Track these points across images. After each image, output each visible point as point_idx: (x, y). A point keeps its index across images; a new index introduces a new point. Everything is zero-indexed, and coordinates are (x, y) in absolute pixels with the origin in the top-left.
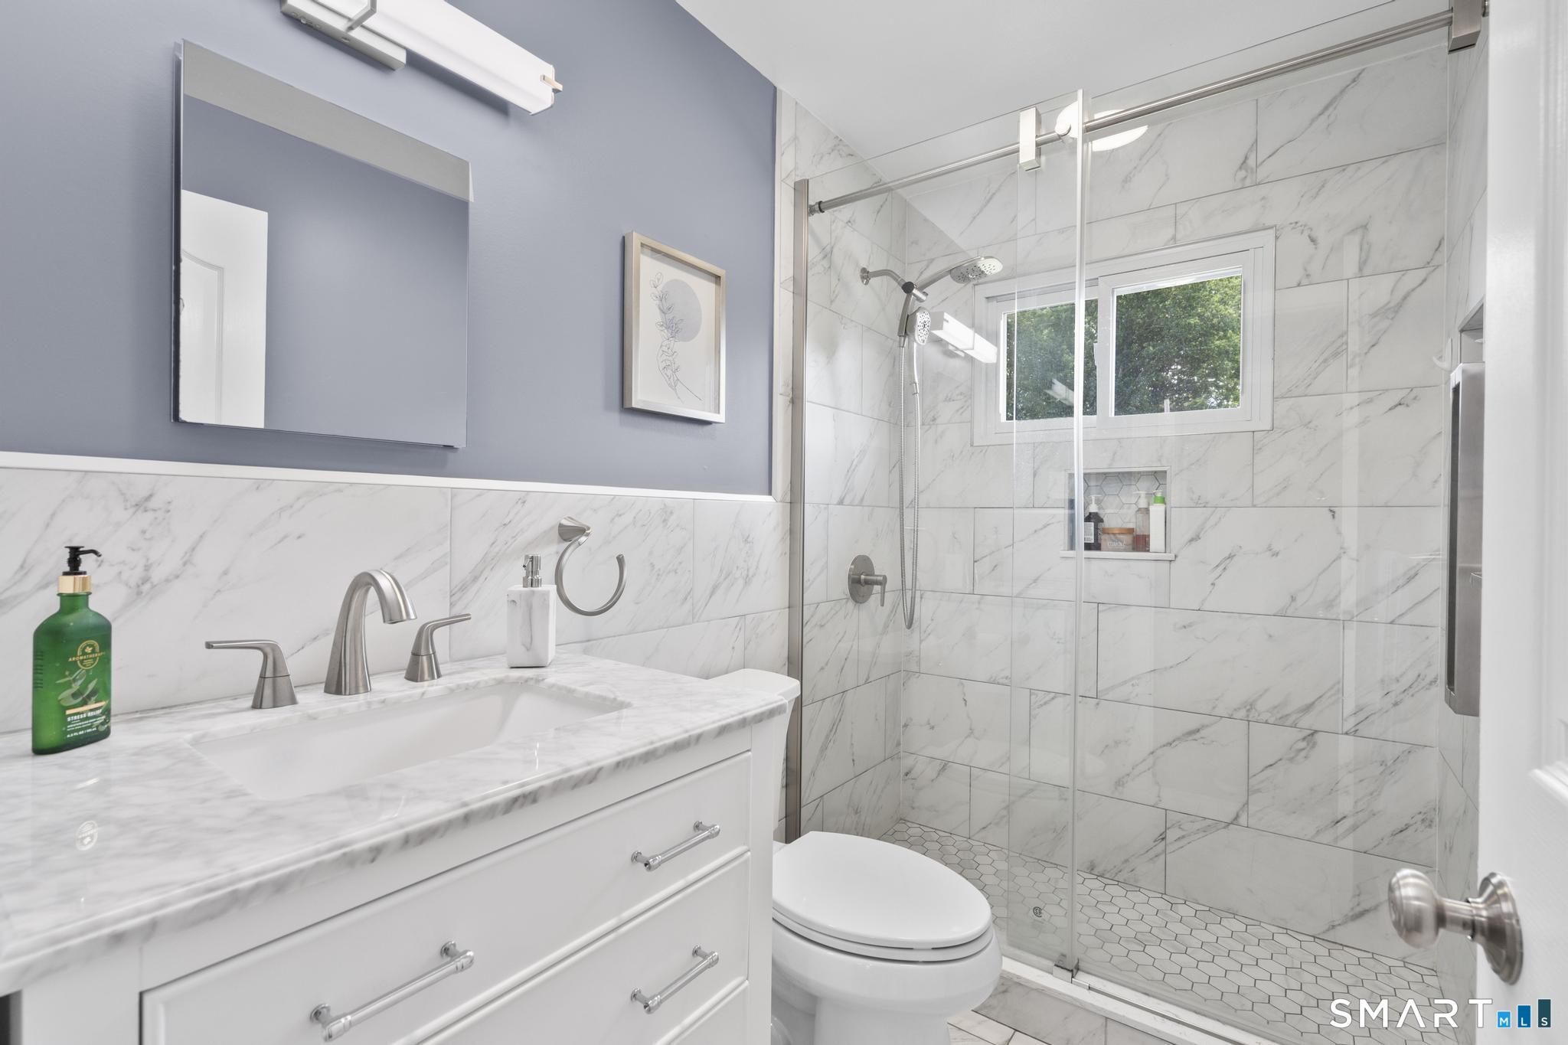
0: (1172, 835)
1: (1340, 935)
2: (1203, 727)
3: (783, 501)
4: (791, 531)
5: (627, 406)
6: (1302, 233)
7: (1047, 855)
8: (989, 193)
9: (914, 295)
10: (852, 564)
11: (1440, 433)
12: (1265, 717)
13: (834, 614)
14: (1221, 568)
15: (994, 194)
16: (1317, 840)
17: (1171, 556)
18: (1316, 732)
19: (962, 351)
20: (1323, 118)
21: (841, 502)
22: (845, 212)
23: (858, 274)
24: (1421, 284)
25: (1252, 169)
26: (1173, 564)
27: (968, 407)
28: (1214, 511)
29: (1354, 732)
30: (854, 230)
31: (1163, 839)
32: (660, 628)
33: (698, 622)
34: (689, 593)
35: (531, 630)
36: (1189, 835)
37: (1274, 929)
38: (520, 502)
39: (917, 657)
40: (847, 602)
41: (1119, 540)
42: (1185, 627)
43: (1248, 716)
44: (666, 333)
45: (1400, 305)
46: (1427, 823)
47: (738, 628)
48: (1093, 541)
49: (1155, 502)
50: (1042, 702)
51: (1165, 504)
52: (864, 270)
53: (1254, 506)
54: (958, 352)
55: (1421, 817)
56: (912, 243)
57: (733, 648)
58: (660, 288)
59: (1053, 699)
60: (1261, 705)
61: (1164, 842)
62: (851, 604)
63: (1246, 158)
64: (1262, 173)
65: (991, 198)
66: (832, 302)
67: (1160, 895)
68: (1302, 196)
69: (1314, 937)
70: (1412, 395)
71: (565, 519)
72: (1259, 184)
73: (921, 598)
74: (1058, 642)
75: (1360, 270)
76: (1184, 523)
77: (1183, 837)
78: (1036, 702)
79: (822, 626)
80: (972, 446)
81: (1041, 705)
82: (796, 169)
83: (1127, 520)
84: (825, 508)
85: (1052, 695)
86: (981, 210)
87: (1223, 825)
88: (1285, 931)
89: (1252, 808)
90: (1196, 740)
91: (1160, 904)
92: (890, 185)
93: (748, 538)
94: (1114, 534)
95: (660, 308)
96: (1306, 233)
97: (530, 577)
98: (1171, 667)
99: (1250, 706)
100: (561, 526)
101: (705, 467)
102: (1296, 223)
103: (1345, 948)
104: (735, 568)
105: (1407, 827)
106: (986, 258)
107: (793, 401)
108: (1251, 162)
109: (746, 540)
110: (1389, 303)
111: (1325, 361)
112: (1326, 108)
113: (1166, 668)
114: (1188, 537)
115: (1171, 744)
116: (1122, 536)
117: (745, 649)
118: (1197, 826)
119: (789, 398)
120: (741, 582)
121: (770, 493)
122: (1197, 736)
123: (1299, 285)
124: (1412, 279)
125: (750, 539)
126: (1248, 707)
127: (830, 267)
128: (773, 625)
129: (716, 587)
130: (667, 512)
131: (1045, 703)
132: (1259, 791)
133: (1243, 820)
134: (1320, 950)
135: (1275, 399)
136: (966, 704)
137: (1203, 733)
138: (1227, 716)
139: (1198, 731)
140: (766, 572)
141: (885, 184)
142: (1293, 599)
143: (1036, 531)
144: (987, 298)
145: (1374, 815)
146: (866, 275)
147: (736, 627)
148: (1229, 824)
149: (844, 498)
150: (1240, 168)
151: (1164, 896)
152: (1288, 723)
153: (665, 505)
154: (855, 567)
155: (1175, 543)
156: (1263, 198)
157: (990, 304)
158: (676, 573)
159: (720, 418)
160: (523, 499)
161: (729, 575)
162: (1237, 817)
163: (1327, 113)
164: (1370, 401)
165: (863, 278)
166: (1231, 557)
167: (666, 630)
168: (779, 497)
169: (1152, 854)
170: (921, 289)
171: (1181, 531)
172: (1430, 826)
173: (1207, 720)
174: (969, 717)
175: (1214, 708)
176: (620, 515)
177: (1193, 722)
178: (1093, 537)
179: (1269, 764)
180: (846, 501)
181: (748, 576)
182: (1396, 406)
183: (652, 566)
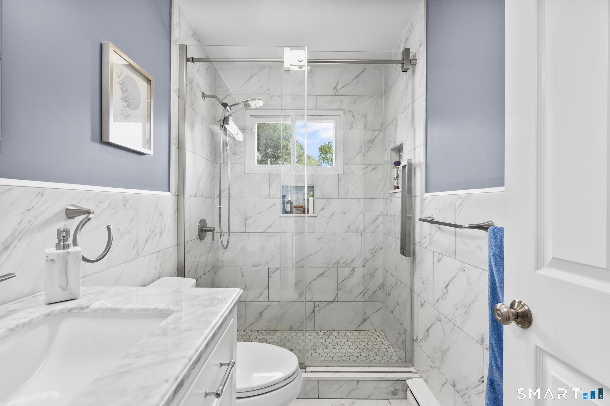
0: (316, 310)
1: (360, 328)
2: (325, 271)
3: (175, 195)
4: (178, 209)
5: (104, 140)
6: (351, 114)
7: (275, 328)
8: (252, 74)
9: (227, 109)
10: (199, 223)
11: (382, 178)
12: (342, 265)
13: (193, 246)
14: (330, 218)
15: (254, 75)
16: (355, 301)
17: (315, 215)
18: (355, 268)
19: (232, 135)
20: (356, 80)
21: (195, 196)
22: (197, 65)
23: (201, 95)
24: (378, 135)
25: (338, 90)
26: (316, 217)
27: (243, 158)
28: (328, 200)
29: (363, 266)
30: (200, 74)
31: (313, 312)
32: (122, 264)
33: (140, 258)
34: (136, 243)
35: (67, 276)
36: (321, 308)
37: (345, 332)
38: (40, 194)
39: (222, 260)
40: (197, 240)
41: (299, 210)
42: (320, 239)
43: (338, 266)
44: (124, 104)
45: (374, 140)
46: (380, 289)
47: (157, 258)
48: (290, 211)
49: (310, 197)
50: (273, 271)
51: (313, 197)
52: (203, 93)
53: (339, 198)
54: (231, 135)
55: (379, 288)
56: (219, 86)
57: (155, 268)
58: (121, 78)
59: (277, 269)
60: (341, 262)
61: (314, 313)
62: (199, 240)
63: (336, 86)
64: (341, 92)
65: (252, 76)
66: (192, 104)
67: (313, 331)
68: (351, 102)
69: (355, 330)
70: (376, 167)
71: (69, 205)
72: (340, 95)
73: (223, 236)
74: (279, 248)
75: (365, 128)
76: (320, 203)
77: (320, 309)
78: (270, 272)
79: (189, 252)
80: (245, 173)
81: (273, 273)
82: (179, 38)
83: (300, 203)
84: (190, 198)
85: (277, 268)
86: (248, 80)
87: (331, 302)
88: (347, 331)
89: (339, 295)
90: (323, 276)
91: (314, 334)
92: (211, 59)
93: (161, 213)
94: (297, 208)
95: (121, 90)
96: (352, 114)
97: (62, 243)
98: (316, 253)
99: (338, 262)
100: (67, 209)
101: (142, 177)
102: (349, 110)
103: (362, 331)
104: (156, 228)
105: (376, 291)
106: (258, 100)
107: (178, 148)
108: (337, 88)
109: (160, 214)
110: (371, 139)
111: (356, 154)
112: (356, 77)
113: (314, 253)
114: (320, 209)
115: (316, 279)
116: (300, 209)
117: (160, 268)
118: (324, 304)
119: (177, 146)
120: (158, 235)
121: (169, 191)
122: (323, 275)
123: (350, 130)
124: (377, 133)
125: (162, 214)
126: (338, 263)
127: (192, 89)
128: (171, 254)
129: (148, 239)
130: (125, 200)
131: (274, 272)
132: (341, 289)
133: (336, 300)
134: (356, 334)
135: (344, 164)
136: (243, 277)
137: (325, 274)
138: (332, 267)
139: (324, 273)
140: (169, 229)
141: (209, 58)
142: (349, 227)
143: (270, 207)
144: (250, 115)
145: (369, 290)
146: (204, 96)
147: (156, 258)
148: (332, 302)
149: (196, 194)
150: (335, 89)
151: (314, 331)
152: (348, 266)
153: (124, 196)
154: (201, 224)
155: (316, 211)
156: (341, 100)
157: (251, 118)
158: (130, 233)
159: (151, 152)
160: (41, 193)
161: (153, 232)
162: (334, 299)
163: (357, 79)
164: (367, 167)
165: (203, 96)
166: (333, 215)
167: (126, 263)
168: (173, 194)
169: (310, 318)
170: (230, 107)
171: (318, 207)
172: (381, 290)
173: (326, 269)
174: (244, 282)
175: (328, 265)
176: (102, 203)
177: (322, 270)
178: (290, 209)
179: (342, 280)
180: (197, 196)
181: (161, 231)
182: (373, 169)
183: (119, 230)
